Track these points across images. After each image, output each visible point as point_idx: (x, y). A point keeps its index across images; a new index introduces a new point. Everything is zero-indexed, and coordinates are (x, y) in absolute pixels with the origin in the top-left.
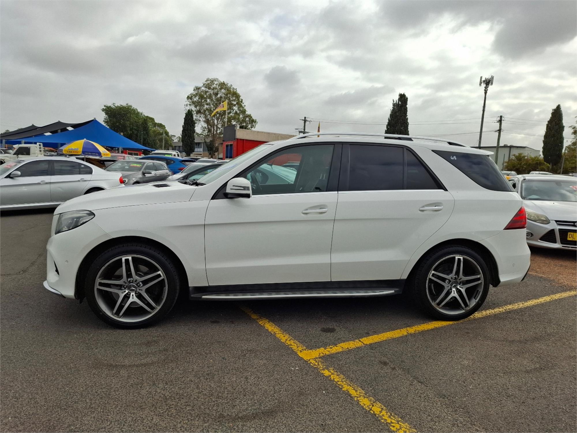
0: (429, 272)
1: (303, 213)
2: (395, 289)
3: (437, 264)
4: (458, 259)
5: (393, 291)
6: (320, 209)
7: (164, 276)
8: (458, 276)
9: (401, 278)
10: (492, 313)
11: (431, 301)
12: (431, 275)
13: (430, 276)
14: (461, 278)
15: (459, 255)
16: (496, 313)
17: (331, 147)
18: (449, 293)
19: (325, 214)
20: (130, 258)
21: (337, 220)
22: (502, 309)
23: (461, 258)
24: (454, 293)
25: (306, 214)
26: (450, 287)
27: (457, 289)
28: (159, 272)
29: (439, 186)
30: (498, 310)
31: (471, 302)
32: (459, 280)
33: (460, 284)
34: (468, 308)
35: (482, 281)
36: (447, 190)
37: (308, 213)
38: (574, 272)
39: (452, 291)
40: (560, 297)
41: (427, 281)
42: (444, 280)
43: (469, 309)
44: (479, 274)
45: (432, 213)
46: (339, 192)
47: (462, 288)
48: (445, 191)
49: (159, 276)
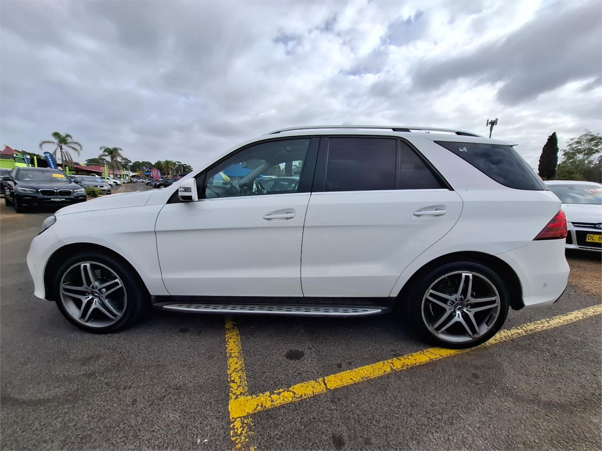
0: (426, 291)
1: (265, 219)
2: (382, 308)
3: (436, 281)
4: (466, 276)
5: (380, 310)
6: (287, 213)
7: (121, 284)
8: (465, 297)
9: (390, 296)
10: (508, 336)
11: (427, 326)
12: (428, 294)
13: (427, 296)
14: (469, 300)
15: (467, 271)
16: (514, 336)
17: (307, 142)
18: (452, 316)
19: (293, 219)
20: (88, 265)
21: (307, 227)
22: (521, 330)
23: (470, 275)
24: (459, 317)
25: (269, 219)
26: (453, 309)
27: (463, 313)
28: (116, 280)
29: (442, 183)
30: (516, 331)
31: (481, 329)
32: (466, 301)
33: (467, 306)
34: (476, 336)
35: (498, 304)
36: (453, 190)
37: (272, 219)
38: (597, 275)
39: (455, 315)
40: (594, 313)
41: (423, 302)
42: (445, 301)
43: (478, 336)
44: (495, 295)
45: (431, 218)
46: (313, 193)
47: (470, 311)
48: (450, 190)
49: (117, 284)
